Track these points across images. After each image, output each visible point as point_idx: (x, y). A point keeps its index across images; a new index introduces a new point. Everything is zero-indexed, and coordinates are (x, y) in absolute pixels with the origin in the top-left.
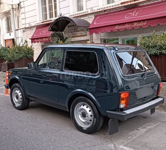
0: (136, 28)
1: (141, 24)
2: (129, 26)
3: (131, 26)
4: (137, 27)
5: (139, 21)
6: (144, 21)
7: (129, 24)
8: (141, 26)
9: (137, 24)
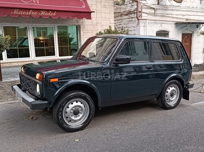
0: (45, 18)
1: (50, 14)
2: (35, 13)
3: (38, 14)
4: (45, 16)
5: (48, 11)
6: (53, 11)
7: (35, 11)
8: (50, 17)
9: (45, 13)
